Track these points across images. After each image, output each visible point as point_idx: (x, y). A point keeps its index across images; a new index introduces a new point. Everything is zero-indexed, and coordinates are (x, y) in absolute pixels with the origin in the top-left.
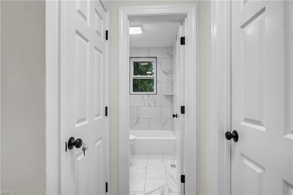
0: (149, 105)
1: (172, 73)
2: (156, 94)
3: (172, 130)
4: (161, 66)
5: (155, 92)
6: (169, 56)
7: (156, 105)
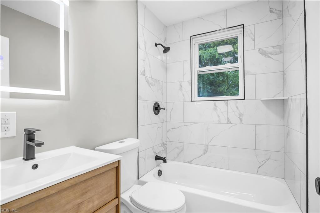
0: (229, 122)
1: (282, 52)
2: (244, 99)
3: (284, 179)
4: (254, 40)
5: (241, 96)
6: (274, 16)
7: (243, 122)
